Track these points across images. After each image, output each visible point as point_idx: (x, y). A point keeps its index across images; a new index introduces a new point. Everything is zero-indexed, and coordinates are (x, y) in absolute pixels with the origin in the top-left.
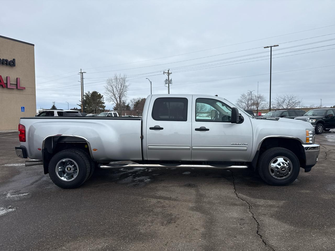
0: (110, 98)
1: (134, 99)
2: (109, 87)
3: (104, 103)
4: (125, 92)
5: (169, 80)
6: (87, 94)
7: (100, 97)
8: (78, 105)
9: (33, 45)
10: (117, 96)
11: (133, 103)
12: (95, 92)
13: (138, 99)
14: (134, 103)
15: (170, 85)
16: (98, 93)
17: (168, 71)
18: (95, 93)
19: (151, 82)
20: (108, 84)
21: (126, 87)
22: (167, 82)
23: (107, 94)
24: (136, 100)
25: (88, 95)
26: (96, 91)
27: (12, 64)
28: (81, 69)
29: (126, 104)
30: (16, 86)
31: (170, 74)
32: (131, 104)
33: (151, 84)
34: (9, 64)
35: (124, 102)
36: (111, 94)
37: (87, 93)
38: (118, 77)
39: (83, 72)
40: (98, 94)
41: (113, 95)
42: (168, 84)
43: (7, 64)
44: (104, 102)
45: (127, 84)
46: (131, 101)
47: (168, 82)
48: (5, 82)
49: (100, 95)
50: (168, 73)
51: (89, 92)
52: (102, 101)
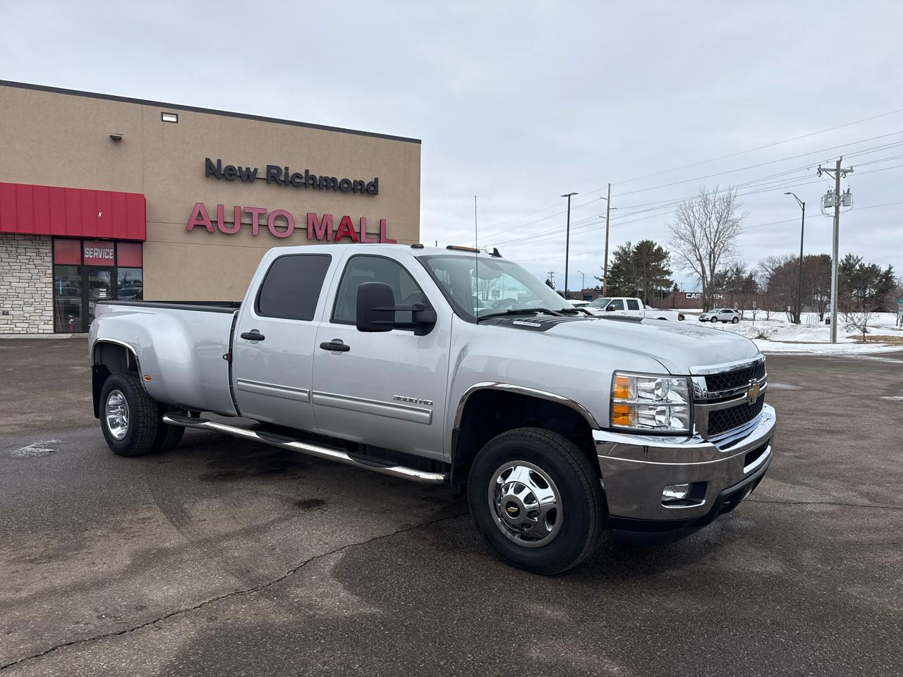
0: (684, 259)
1: (771, 260)
2: (683, 226)
3: (669, 273)
4: (730, 241)
5: (841, 193)
6: (624, 250)
7: (661, 255)
8: (598, 278)
9: (419, 142)
10: (703, 252)
11: (767, 271)
12: (648, 242)
13: (787, 258)
14: (769, 270)
15: (841, 208)
16: (656, 244)
17: (839, 163)
18: (645, 247)
19: (804, 204)
20: (681, 220)
21: (735, 222)
22: (830, 200)
23: (675, 247)
24: (780, 263)
25: (626, 253)
26: (651, 240)
27: (370, 189)
28: (610, 185)
29: (745, 276)
30: (378, 237)
31: (845, 172)
32: (760, 274)
33: (803, 210)
34: (367, 190)
35: (737, 269)
36: (688, 247)
37: (625, 246)
38: (711, 197)
39: (572, 194)
40: (656, 247)
41: (691, 247)
42: (833, 208)
43: (362, 191)
44: (672, 269)
45: (736, 214)
46: (762, 265)
47: (837, 199)
48: (357, 230)
49: (660, 249)
50: (838, 170)
51: (630, 244)
52: (664, 267)
